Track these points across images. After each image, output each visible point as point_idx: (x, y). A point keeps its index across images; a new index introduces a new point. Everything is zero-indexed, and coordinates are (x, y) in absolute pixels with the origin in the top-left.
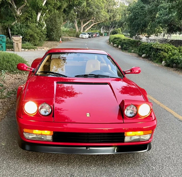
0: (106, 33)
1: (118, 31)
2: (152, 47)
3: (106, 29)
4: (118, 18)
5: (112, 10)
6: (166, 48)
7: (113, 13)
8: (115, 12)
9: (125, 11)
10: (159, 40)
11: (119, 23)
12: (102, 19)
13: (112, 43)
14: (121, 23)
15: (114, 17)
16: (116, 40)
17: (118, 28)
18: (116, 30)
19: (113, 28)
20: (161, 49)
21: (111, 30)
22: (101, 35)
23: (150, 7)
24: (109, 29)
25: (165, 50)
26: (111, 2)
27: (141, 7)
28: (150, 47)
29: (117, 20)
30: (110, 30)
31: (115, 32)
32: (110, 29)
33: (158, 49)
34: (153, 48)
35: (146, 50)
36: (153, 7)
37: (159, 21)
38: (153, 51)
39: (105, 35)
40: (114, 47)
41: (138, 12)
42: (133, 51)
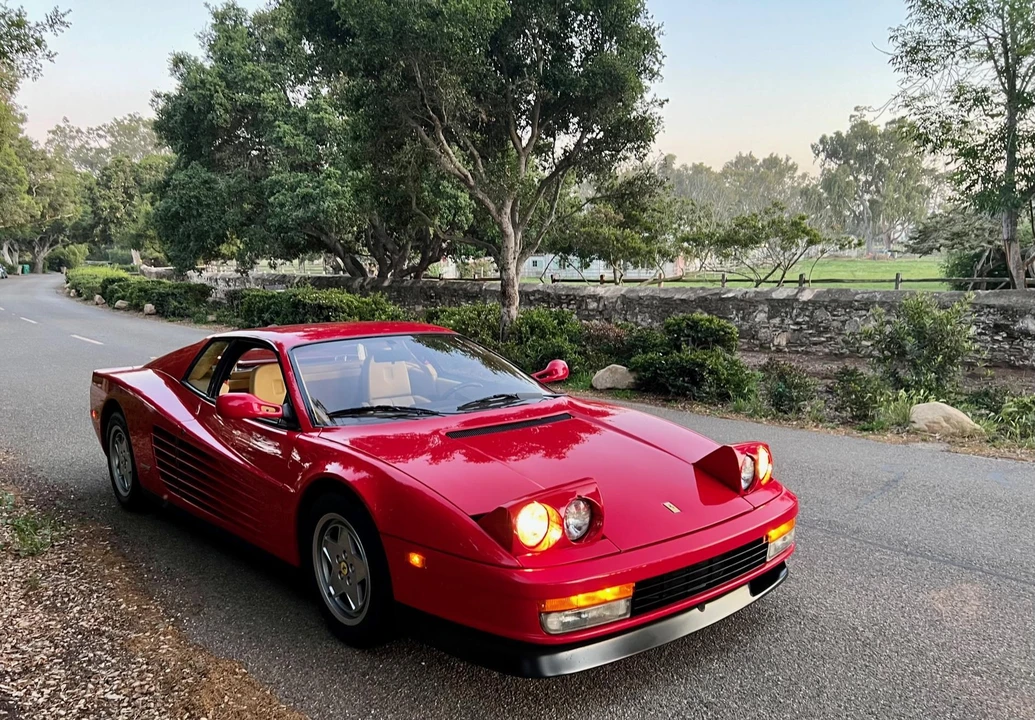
0: (26, 263)
1: (72, 256)
2: (300, 300)
3: (21, 250)
4: (73, 211)
5: (43, 186)
6: (341, 301)
7: (49, 195)
8: (59, 194)
9: (90, 189)
10: (257, 279)
11: (76, 227)
12: (16, 217)
13: (98, 297)
14: (84, 229)
15: (58, 210)
16: (115, 286)
17: (68, 245)
18: (63, 254)
19: (51, 246)
20: (330, 307)
21: (46, 253)
22: (11, 270)
23: (232, 182)
24: (34, 248)
25: (342, 308)
26: (34, 161)
27: (206, 182)
28: (294, 302)
29: (69, 218)
30: (42, 254)
31: (60, 259)
32: (37, 249)
33: (320, 307)
34: (305, 305)
35: (271, 313)
36: (241, 182)
37: (280, 225)
38: (305, 314)
39: (23, 272)
40: (118, 309)
41: (195, 197)
42: (211, 318)
